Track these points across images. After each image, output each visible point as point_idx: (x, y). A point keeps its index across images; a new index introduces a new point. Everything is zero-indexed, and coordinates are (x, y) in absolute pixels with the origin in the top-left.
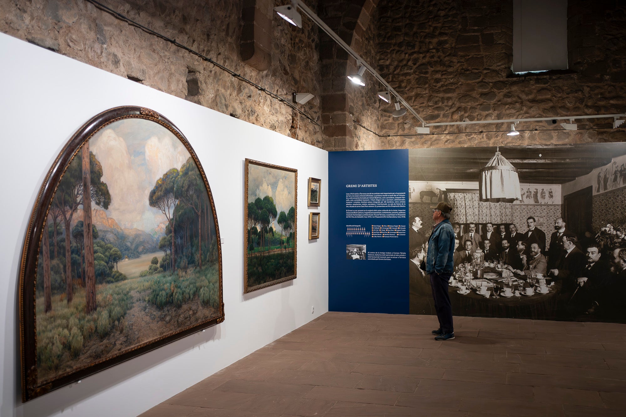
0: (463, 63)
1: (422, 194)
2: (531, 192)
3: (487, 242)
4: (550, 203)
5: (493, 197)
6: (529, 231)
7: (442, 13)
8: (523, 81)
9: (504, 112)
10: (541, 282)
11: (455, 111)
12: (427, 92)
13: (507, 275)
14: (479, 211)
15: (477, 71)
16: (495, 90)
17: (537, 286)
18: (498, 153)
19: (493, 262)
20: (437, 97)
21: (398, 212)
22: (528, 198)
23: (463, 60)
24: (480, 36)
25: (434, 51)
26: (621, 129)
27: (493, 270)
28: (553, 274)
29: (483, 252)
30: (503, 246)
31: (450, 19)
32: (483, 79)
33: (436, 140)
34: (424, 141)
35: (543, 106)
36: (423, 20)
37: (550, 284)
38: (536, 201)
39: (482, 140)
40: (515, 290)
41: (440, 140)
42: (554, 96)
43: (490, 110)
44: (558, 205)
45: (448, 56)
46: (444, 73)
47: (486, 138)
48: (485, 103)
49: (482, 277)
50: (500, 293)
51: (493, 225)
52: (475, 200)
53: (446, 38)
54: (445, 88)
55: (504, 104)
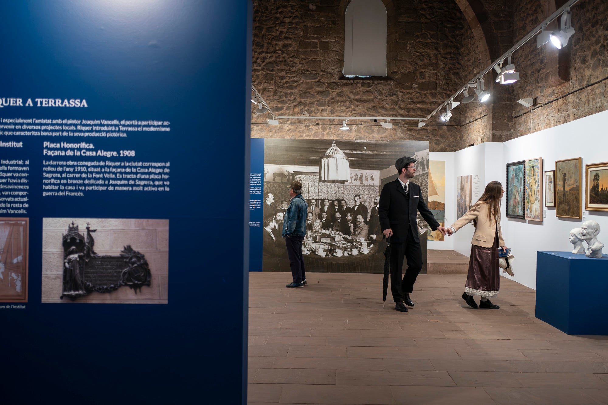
0: (304, 64)
1: (275, 175)
2: (357, 176)
3: (324, 214)
4: (371, 184)
5: (329, 179)
6: (356, 205)
7: (287, 20)
8: (352, 84)
9: (336, 108)
10: (364, 245)
11: (296, 105)
12: (273, 87)
13: (338, 240)
14: (319, 189)
15: (315, 72)
16: (330, 90)
17: (361, 248)
18: (334, 145)
19: (328, 230)
20: (281, 92)
21: (255, 189)
22: (356, 180)
23: (304, 62)
24: (318, 44)
25: (280, 52)
26: (424, 128)
27: (328, 236)
28: (372, 238)
29: (321, 221)
30: (336, 217)
31: (293, 26)
32: (320, 79)
33: (280, 129)
34: (269, 129)
35: (367, 105)
36: (271, 25)
37: (369, 246)
38: (362, 183)
39: (318, 131)
40: (344, 251)
41: (283, 129)
42: (376, 98)
43: (324, 106)
44: (377, 186)
45: (291, 57)
46: (288, 71)
47: (322, 130)
48: (321, 100)
49: (320, 241)
50: (333, 253)
51: (329, 200)
52: (316, 181)
53: (290, 42)
54: (288, 85)
55: (336, 102)
